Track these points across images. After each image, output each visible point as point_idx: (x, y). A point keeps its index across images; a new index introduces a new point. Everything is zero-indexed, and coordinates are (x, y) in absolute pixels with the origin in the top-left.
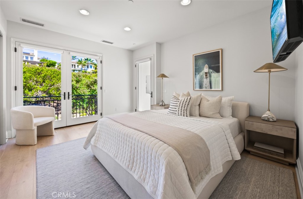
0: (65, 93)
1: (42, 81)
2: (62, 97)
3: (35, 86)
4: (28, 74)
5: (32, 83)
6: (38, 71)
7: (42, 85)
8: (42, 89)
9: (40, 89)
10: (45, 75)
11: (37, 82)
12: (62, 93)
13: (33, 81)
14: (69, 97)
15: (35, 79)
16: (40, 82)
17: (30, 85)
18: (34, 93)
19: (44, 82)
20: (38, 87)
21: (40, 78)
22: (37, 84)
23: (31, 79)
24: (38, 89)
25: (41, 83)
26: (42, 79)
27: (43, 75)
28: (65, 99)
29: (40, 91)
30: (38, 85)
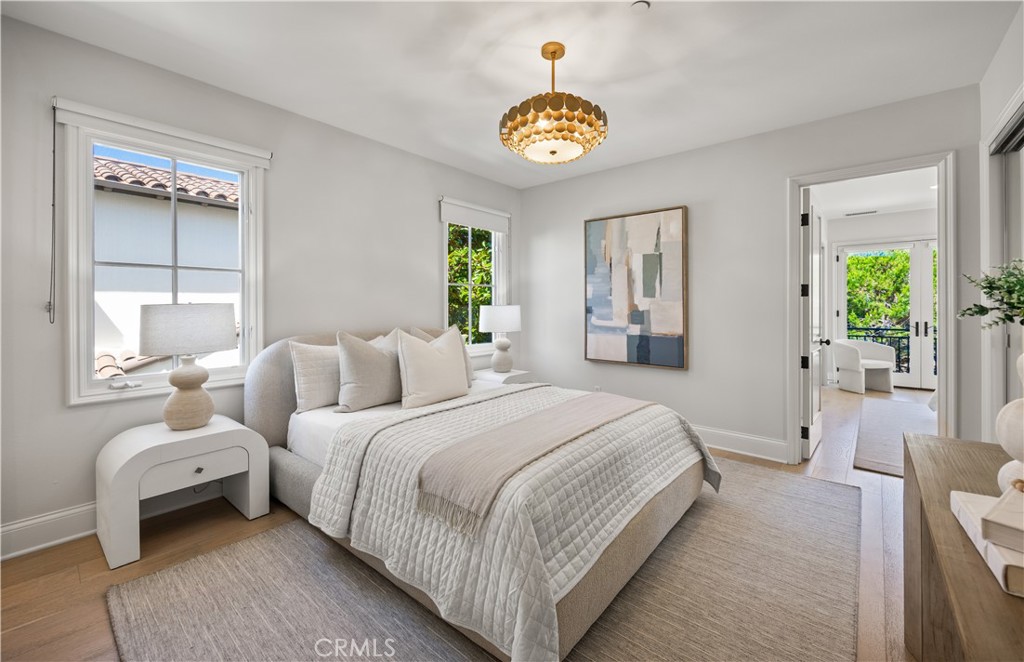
0: (917, 324)
1: (891, 289)
2: (913, 330)
3: (874, 304)
4: (857, 273)
5: (864, 296)
6: (881, 260)
7: (892, 301)
8: (891, 313)
9: (887, 310)
10: (901, 271)
11: (877, 292)
12: (912, 324)
13: (868, 290)
14: (926, 332)
15: (874, 284)
16: (887, 291)
17: (860, 301)
18: (869, 321)
19: (898, 290)
20: (880, 304)
21: (887, 281)
22: (877, 298)
23: (862, 286)
24: (880, 310)
25: (890, 294)
26: (892, 283)
27: (895, 270)
28: (917, 335)
29: (886, 316)
30: (880, 301)
